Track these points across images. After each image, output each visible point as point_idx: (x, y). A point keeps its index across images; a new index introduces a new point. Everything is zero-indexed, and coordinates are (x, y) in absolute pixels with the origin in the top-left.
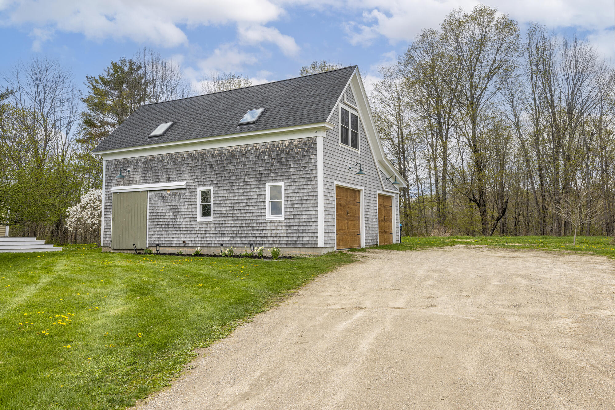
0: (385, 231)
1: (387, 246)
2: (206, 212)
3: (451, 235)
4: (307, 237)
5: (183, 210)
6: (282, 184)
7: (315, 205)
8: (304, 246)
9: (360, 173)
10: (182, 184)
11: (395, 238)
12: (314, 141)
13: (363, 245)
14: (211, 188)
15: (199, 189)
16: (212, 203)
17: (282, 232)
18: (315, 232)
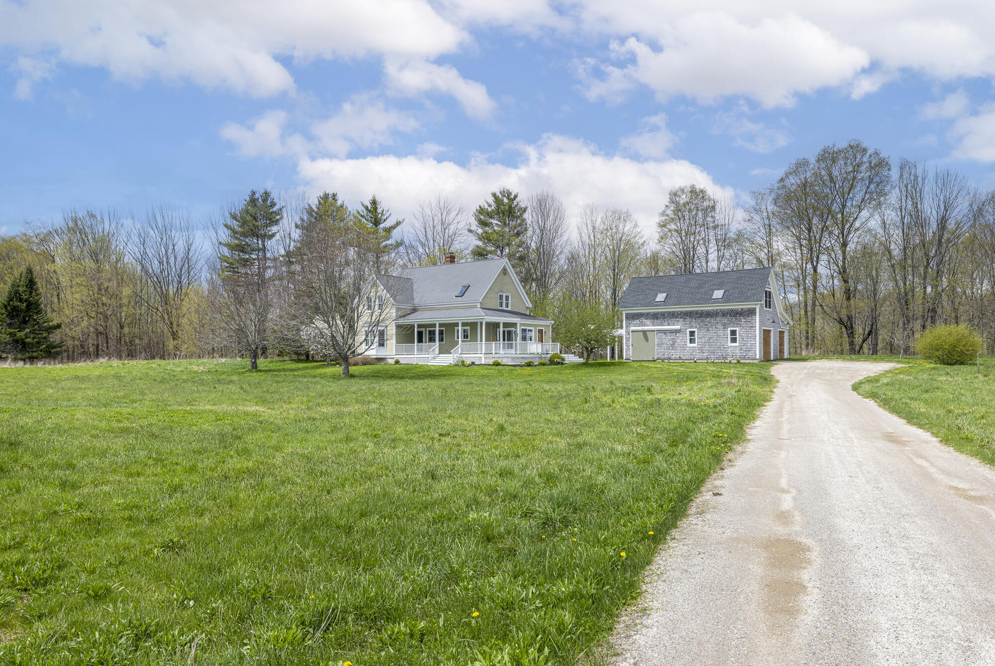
0: (781, 351)
1: (782, 359)
2: (692, 341)
3: (819, 354)
4: (750, 354)
5: (678, 341)
6: (737, 329)
7: (755, 339)
8: (749, 359)
9: (774, 322)
10: (678, 327)
11: (786, 355)
12: (755, 309)
13: (772, 358)
14: (696, 330)
15: (688, 330)
16: (696, 337)
17: (738, 352)
18: (755, 352)
